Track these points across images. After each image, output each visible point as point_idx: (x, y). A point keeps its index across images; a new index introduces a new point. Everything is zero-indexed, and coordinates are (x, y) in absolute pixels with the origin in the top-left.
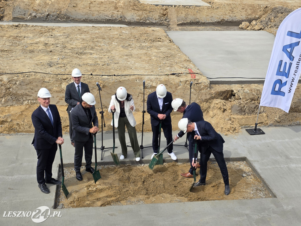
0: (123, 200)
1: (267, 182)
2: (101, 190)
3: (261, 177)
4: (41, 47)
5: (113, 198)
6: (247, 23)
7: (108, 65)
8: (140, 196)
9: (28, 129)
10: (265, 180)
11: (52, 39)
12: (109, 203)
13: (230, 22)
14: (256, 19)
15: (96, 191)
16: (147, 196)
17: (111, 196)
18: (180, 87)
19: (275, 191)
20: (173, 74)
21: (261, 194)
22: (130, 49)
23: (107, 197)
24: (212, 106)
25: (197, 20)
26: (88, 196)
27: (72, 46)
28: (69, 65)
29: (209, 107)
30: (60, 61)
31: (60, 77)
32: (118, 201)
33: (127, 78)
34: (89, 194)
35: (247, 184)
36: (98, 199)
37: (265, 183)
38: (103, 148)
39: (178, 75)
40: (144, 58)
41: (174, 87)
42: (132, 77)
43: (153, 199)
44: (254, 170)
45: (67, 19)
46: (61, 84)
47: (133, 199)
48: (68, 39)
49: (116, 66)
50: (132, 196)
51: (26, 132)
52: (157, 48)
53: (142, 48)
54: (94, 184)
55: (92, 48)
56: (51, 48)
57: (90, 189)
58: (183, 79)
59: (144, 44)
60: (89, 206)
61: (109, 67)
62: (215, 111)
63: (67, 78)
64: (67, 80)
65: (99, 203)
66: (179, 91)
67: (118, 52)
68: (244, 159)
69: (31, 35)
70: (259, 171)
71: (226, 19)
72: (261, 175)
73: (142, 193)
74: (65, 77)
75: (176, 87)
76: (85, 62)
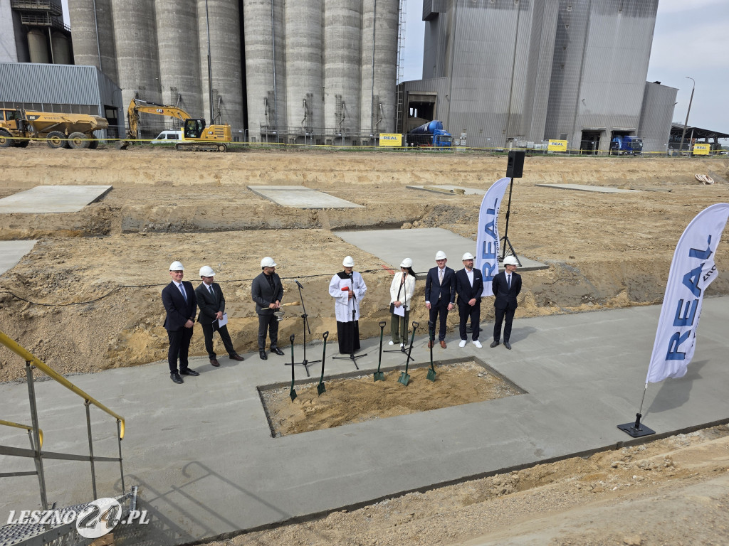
0: (353, 417)
1: (510, 379)
2: (322, 411)
3: (501, 375)
4: (190, 255)
5: (340, 418)
6: (410, 224)
7: (285, 268)
8: (373, 412)
9: (200, 351)
10: (507, 377)
11: (199, 246)
12: (338, 424)
13: (390, 224)
14: (418, 220)
15: (316, 412)
16: (379, 411)
17: (337, 416)
18: (379, 285)
19: (523, 387)
20: (368, 271)
21: (508, 393)
22: (302, 250)
23: (332, 417)
24: (418, 304)
25: (353, 224)
26: (307, 419)
27: (228, 252)
28: (236, 270)
29: (416, 306)
30: (222, 267)
31: (232, 284)
32: (347, 420)
33: (315, 279)
34: (309, 416)
35: (488, 384)
36: (323, 421)
37: (508, 381)
38: (305, 363)
39: (374, 272)
40: (322, 258)
41: (372, 285)
42: (320, 278)
43: (390, 413)
44: (489, 368)
45: (196, 229)
46: (235, 291)
47: (365, 416)
48: (218, 245)
49: (294, 267)
50: (363, 412)
51: (196, 355)
52: (332, 247)
53: (315, 249)
54: (310, 404)
55: (255, 252)
56: (203, 255)
57: (308, 410)
58: (381, 276)
59: (314, 245)
60: (313, 429)
61: (287, 270)
62: (423, 310)
63: (241, 285)
64: (241, 286)
65: (326, 425)
66: (379, 289)
67: (288, 254)
68: (471, 359)
69: (169, 244)
70: (495, 368)
71: (385, 221)
72: (501, 372)
73: (373, 407)
74: (238, 283)
75: (375, 285)
76: (254, 266)
